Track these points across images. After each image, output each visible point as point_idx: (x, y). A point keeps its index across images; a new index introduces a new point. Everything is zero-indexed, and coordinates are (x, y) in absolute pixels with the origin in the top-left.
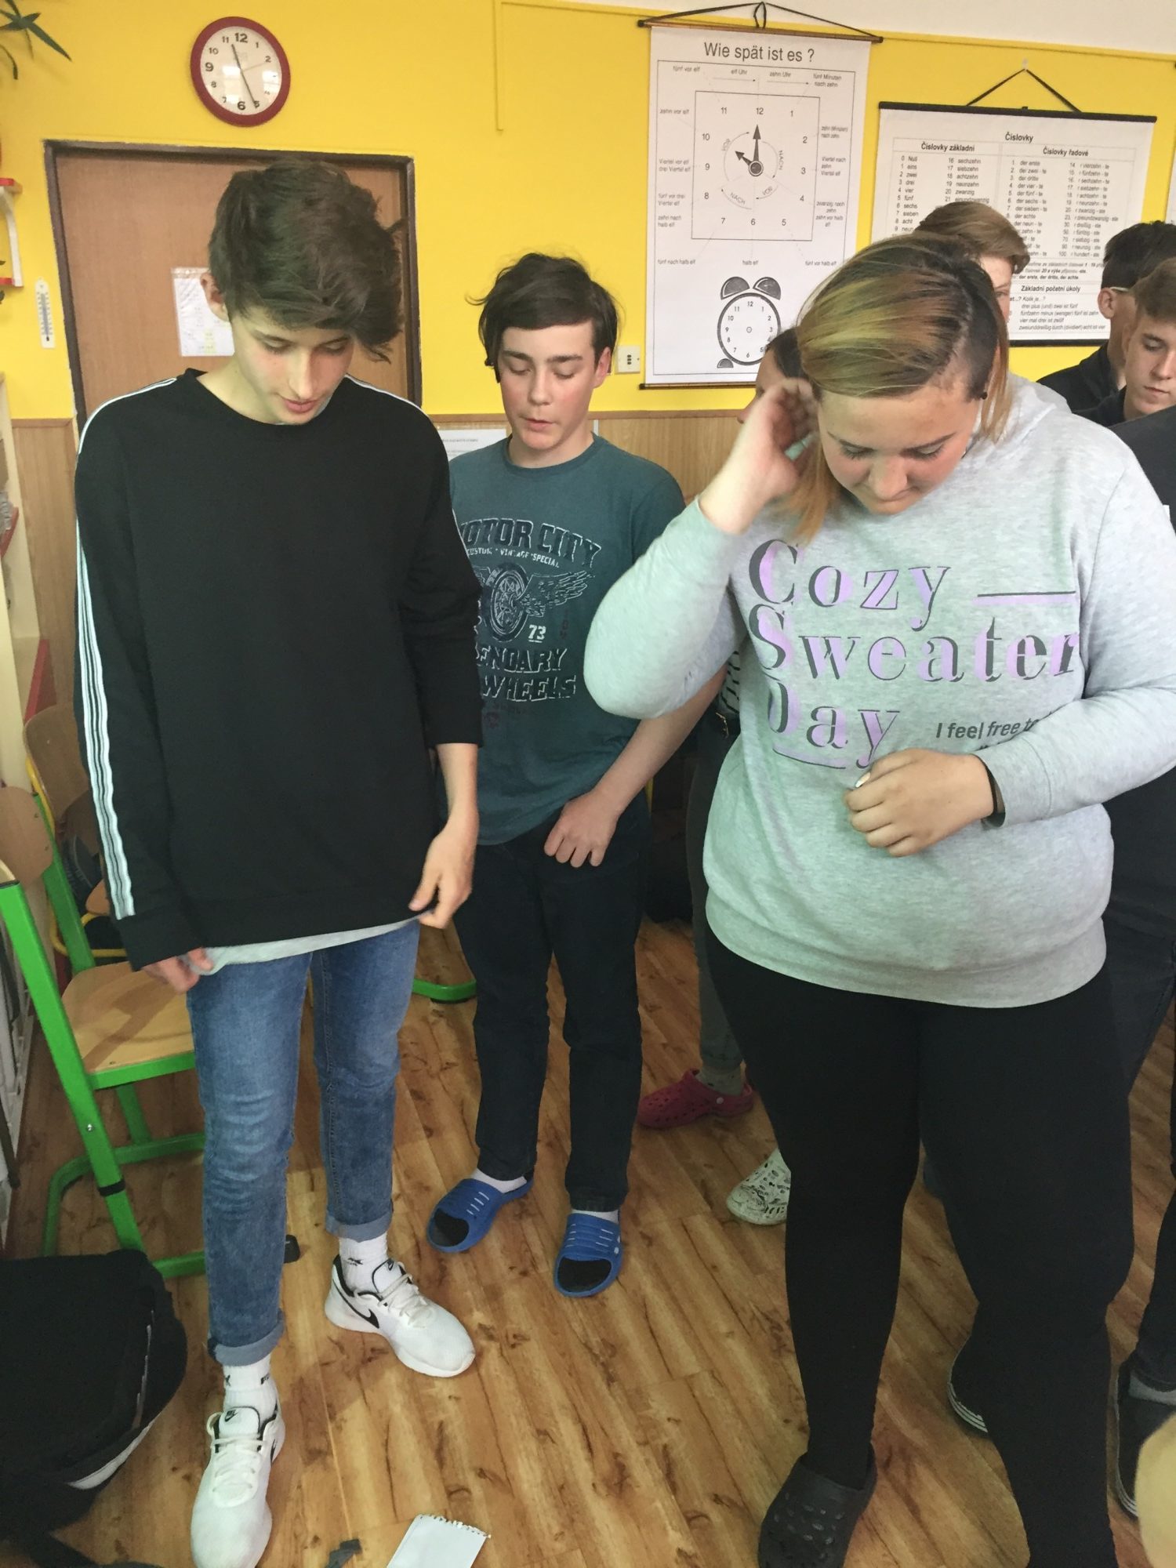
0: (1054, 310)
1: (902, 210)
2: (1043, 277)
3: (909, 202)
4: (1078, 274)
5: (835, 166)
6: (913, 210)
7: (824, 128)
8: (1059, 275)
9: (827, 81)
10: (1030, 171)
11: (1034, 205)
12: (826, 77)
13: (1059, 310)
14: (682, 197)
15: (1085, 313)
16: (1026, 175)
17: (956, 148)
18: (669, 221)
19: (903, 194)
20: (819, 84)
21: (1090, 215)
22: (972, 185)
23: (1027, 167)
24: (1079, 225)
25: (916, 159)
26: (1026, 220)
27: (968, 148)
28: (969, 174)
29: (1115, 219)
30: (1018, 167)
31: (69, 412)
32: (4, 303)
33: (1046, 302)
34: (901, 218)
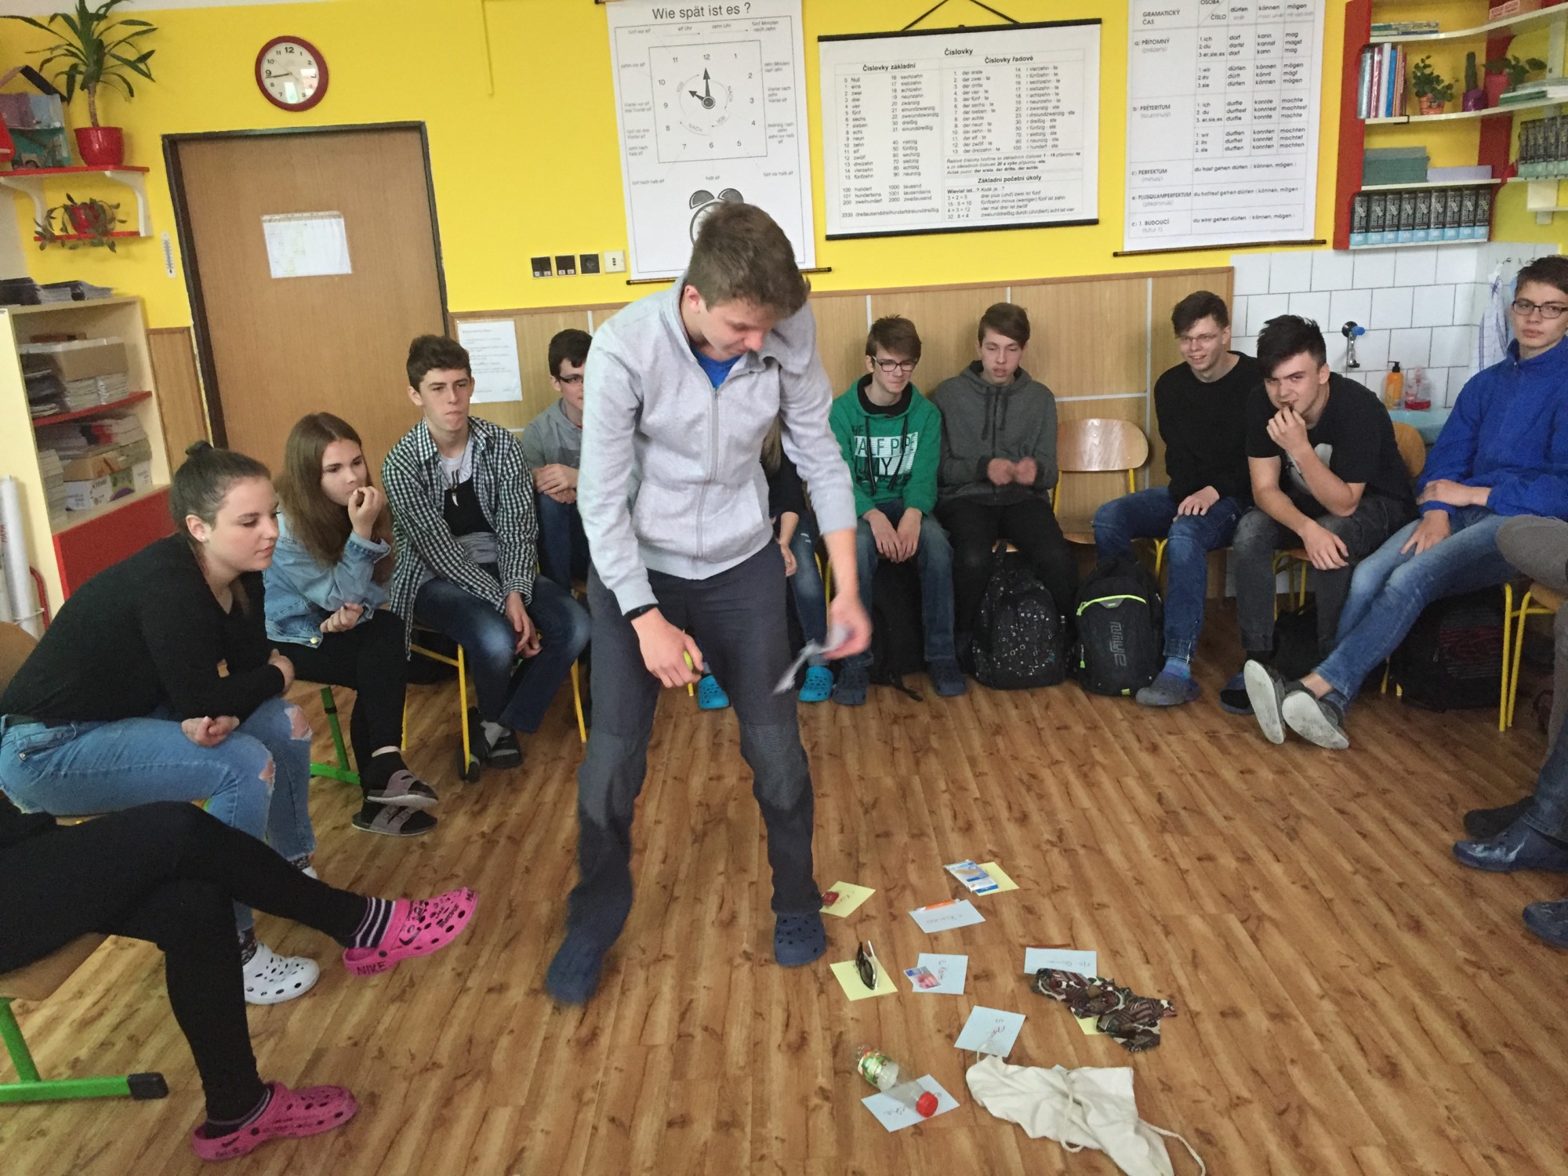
0: (1014, 198)
1: (851, 123)
2: (998, 170)
3: (858, 116)
4: (1037, 164)
5: (781, 94)
6: (862, 122)
7: (767, 65)
8: (1016, 167)
9: (765, 26)
10: (972, 82)
11: (981, 108)
12: (763, 23)
13: (1020, 197)
14: (647, 131)
15: (1050, 199)
16: (970, 83)
17: (897, 67)
18: (638, 151)
19: (850, 110)
20: (757, 30)
21: (1043, 111)
22: (917, 96)
23: (970, 76)
24: (1032, 121)
25: (858, 80)
26: (975, 122)
27: (909, 66)
28: (912, 88)
29: (1072, 113)
30: (960, 77)
31: (188, 322)
32: (136, 249)
33: (1005, 192)
34: (851, 130)
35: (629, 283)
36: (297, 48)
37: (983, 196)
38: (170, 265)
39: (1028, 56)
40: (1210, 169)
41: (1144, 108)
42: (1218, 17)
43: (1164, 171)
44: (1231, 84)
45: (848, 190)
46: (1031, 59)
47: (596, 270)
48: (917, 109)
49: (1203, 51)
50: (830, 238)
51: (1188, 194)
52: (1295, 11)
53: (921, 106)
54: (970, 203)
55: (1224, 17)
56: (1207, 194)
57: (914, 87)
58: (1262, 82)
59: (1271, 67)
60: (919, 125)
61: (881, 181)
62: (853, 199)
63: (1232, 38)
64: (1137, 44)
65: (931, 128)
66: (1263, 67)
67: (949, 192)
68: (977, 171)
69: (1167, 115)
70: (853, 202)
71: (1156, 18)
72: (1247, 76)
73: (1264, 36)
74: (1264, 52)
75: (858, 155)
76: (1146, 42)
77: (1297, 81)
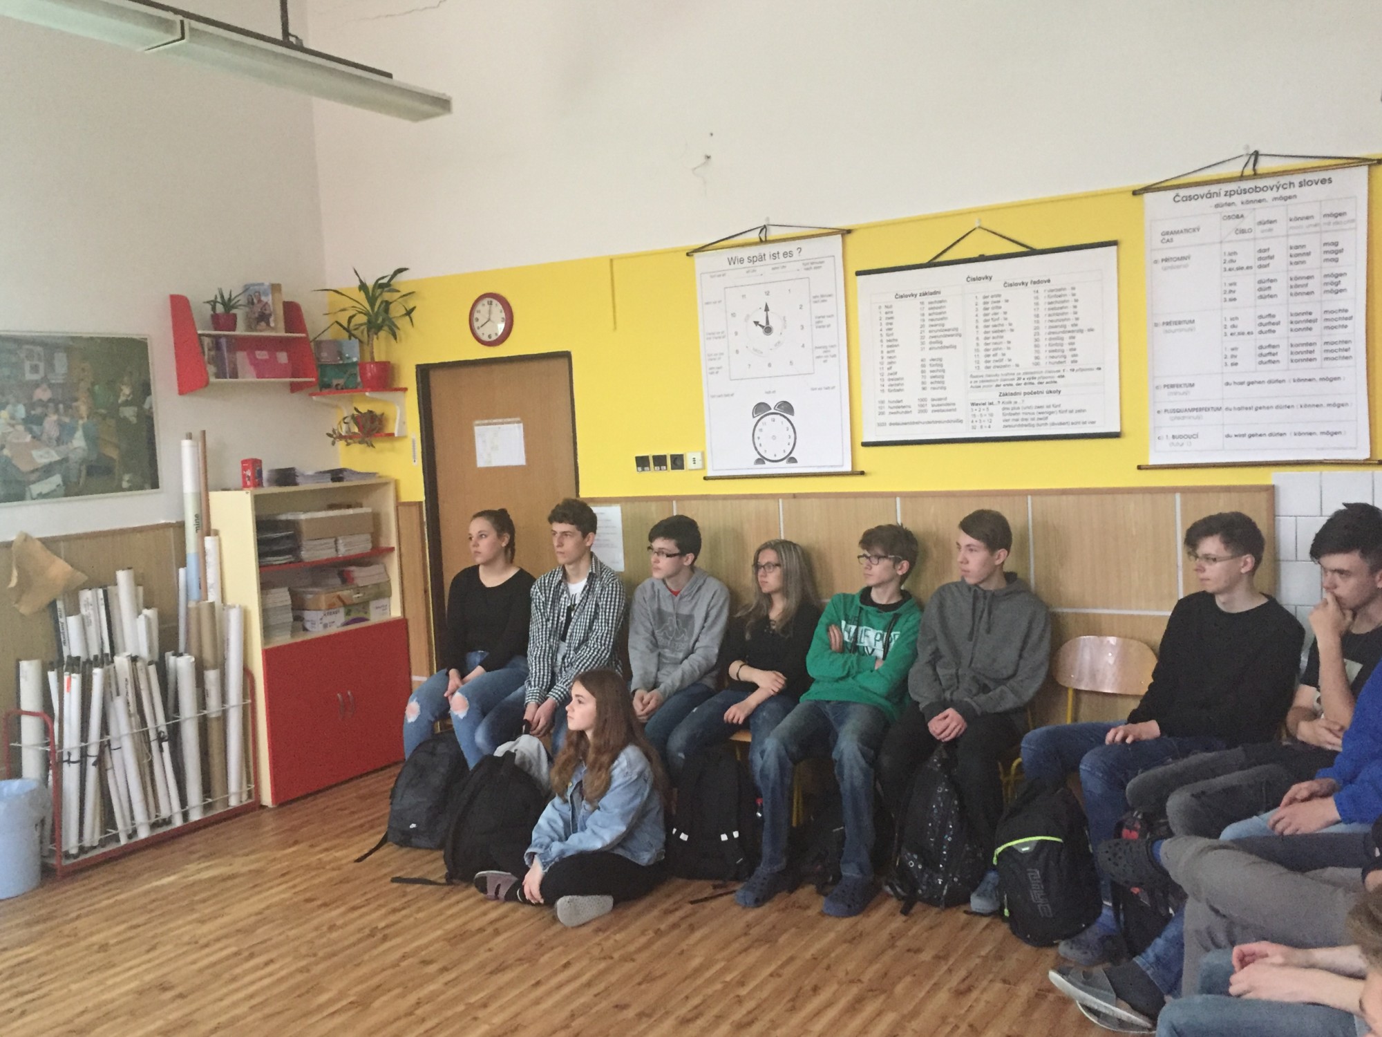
0: (1035, 411)
1: (885, 344)
2: (1018, 384)
3: (891, 338)
4: (1056, 379)
5: (826, 321)
6: (895, 343)
7: (815, 297)
8: (1036, 381)
9: (813, 266)
10: (992, 304)
11: (1000, 328)
12: (812, 263)
13: (1040, 410)
14: (722, 354)
15: (1071, 412)
16: (990, 306)
17: (925, 294)
18: (715, 371)
19: (884, 333)
20: (807, 269)
21: (1062, 329)
22: (942, 319)
23: (990, 300)
24: (1050, 339)
25: (891, 307)
26: (995, 341)
27: (935, 293)
28: (938, 311)
29: (1091, 330)
30: (981, 301)
31: (422, 498)
32: (397, 444)
33: (1026, 404)
34: (885, 350)
35: (705, 478)
36: (495, 302)
37: (1004, 409)
38: (414, 456)
39: (1046, 279)
40: (1242, 383)
41: (1168, 324)
42: (1243, 231)
43: (1192, 385)
44: (1261, 297)
45: (883, 402)
46: (1049, 281)
47: (682, 467)
48: (940, 331)
49: (1228, 266)
50: (865, 444)
51: (1219, 409)
52: (1332, 219)
53: (946, 327)
54: (991, 415)
55: (1250, 231)
56: (1240, 409)
57: (939, 311)
58: (1297, 294)
59: (1308, 278)
60: (944, 344)
61: (911, 395)
62: (887, 410)
63: (1260, 251)
64: (1156, 262)
65: (955, 347)
66: (1297, 278)
67: (973, 404)
68: (997, 386)
69: (1191, 330)
70: (887, 413)
71: (1175, 237)
72: (1280, 288)
73: (1297, 247)
74: (1297, 263)
75: (890, 371)
76: (1166, 260)
77: (1341, 291)
